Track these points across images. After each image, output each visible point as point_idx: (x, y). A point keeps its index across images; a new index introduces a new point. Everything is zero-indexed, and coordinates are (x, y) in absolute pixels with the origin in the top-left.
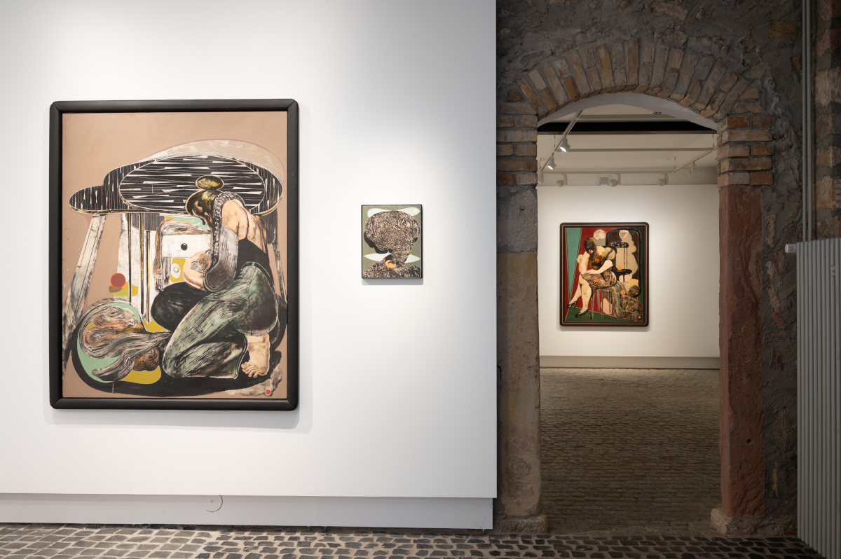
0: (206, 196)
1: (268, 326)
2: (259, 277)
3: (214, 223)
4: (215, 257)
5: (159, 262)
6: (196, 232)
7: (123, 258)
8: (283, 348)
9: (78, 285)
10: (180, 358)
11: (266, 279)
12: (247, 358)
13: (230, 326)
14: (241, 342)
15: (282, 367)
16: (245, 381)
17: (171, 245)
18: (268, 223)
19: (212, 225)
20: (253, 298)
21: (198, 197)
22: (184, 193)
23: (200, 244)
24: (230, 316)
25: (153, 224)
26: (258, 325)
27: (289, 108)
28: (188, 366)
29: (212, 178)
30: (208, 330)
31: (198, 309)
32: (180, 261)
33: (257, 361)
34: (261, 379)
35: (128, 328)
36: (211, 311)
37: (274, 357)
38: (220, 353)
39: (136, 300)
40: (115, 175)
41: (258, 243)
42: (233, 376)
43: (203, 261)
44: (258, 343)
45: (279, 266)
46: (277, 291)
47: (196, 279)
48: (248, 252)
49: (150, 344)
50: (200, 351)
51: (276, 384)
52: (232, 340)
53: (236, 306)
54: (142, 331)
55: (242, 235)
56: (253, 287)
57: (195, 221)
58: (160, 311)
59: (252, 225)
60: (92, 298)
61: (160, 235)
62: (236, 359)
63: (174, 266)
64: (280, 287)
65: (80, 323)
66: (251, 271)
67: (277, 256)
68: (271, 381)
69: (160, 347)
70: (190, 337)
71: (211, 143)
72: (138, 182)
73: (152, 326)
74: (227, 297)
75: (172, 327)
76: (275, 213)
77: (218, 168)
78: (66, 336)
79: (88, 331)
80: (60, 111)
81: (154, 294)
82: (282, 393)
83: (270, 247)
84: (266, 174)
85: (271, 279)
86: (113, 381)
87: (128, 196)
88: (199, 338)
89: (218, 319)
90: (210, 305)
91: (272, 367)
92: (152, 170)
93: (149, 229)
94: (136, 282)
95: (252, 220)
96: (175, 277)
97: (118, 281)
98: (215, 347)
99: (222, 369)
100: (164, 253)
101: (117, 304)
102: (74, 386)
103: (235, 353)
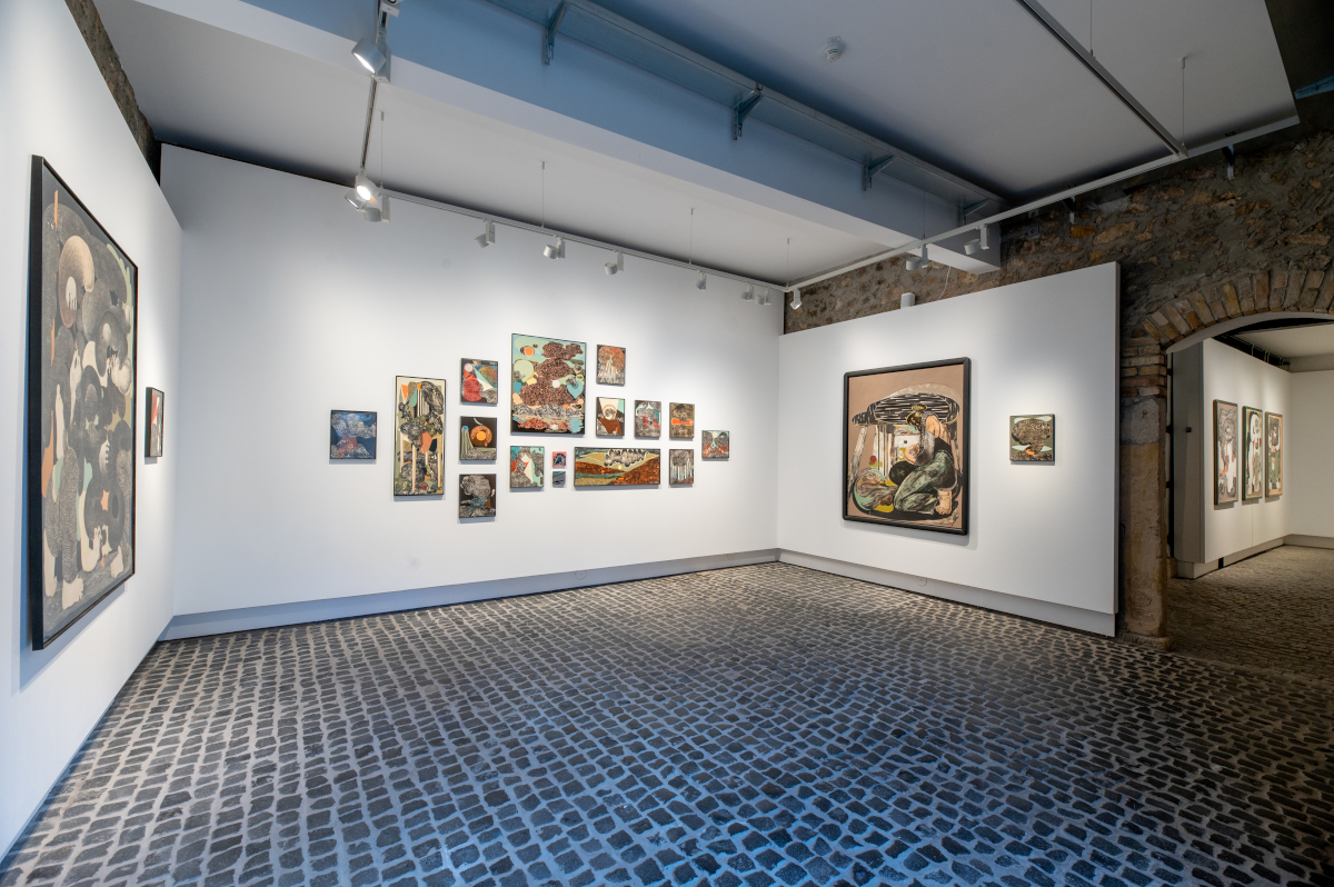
0: (917, 415)
1: (951, 486)
2: (946, 458)
3: (922, 429)
4: (921, 448)
5: (892, 451)
6: (912, 434)
7: (876, 448)
8: (959, 499)
9: (855, 461)
10: (903, 501)
11: (949, 461)
12: (938, 504)
13: (929, 485)
14: (935, 494)
15: (959, 510)
16: (937, 516)
17: (899, 441)
18: (952, 428)
19: (920, 430)
20: (942, 470)
21: (913, 415)
22: (905, 414)
23: (914, 440)
24: (929, 479)
25: (890, 430)
26: (946, 485)
27: (965, 363)
28: (907, 506)
29: (920, 405)
30: (917, 486)
31: (912, 475)
32: (904, 449)
33: (944, 505)
34: (946, 516)
35: (877, 483)
36: (919, 476)
37: (954, 504)
38: (924, 499)
39: (882, 469)
40: (873, 406)
41: (946, 440)
42: (931, 512)
43: (915, 449)
44: (945, 497)
45: (958, 453)
46: (956, 467)
47: (912, 459)
48: (940, 445)
49: (888, 492)
50: (913, 498)
51: (955, 519)
52: (931, 493)
53: (933, 474)
54: (884, 485)
55: (937, 435)
56: (942, 464)
57: (911, 428)
58: (893, 475)
59: (942, 430)
60: (861, 467)
61: (894, 436)
62: (933, 503)
63: (901, 452)
64: (958, 465)
65: (856, 479)
66: (942, 455)
67: (957, 447)
68: (952, 517)
69: (893, 494)
70: (908, 490)
71: (920, 386)
72: (883, 409)
73: (889, 482)
74: (928, 469)
75: (899, 484)
76: (955, 423)
77: (924, 399)
78: (849, 486)
79: (859, 483)
80: (848, 377)
81: (890, 466)
82: (958, 525)
83: (952, 442)
84: (951, 401)
85: (953, 460)
86: (871, 510)
87: (878, 416)
88: (913, 490)
89: (923, 481)
90: (919, 473)
91: (953, 510)
92: (891, 403)
93: (888, 432)
94: (882, 460)
95: (942, 427)
96: (901, 457)
97: (873, 459)
98: (921, 496)
99: (924, 508)
100: (895, 446)
101: (872, 471)
102: (853, 511)
103: (932, 500)
